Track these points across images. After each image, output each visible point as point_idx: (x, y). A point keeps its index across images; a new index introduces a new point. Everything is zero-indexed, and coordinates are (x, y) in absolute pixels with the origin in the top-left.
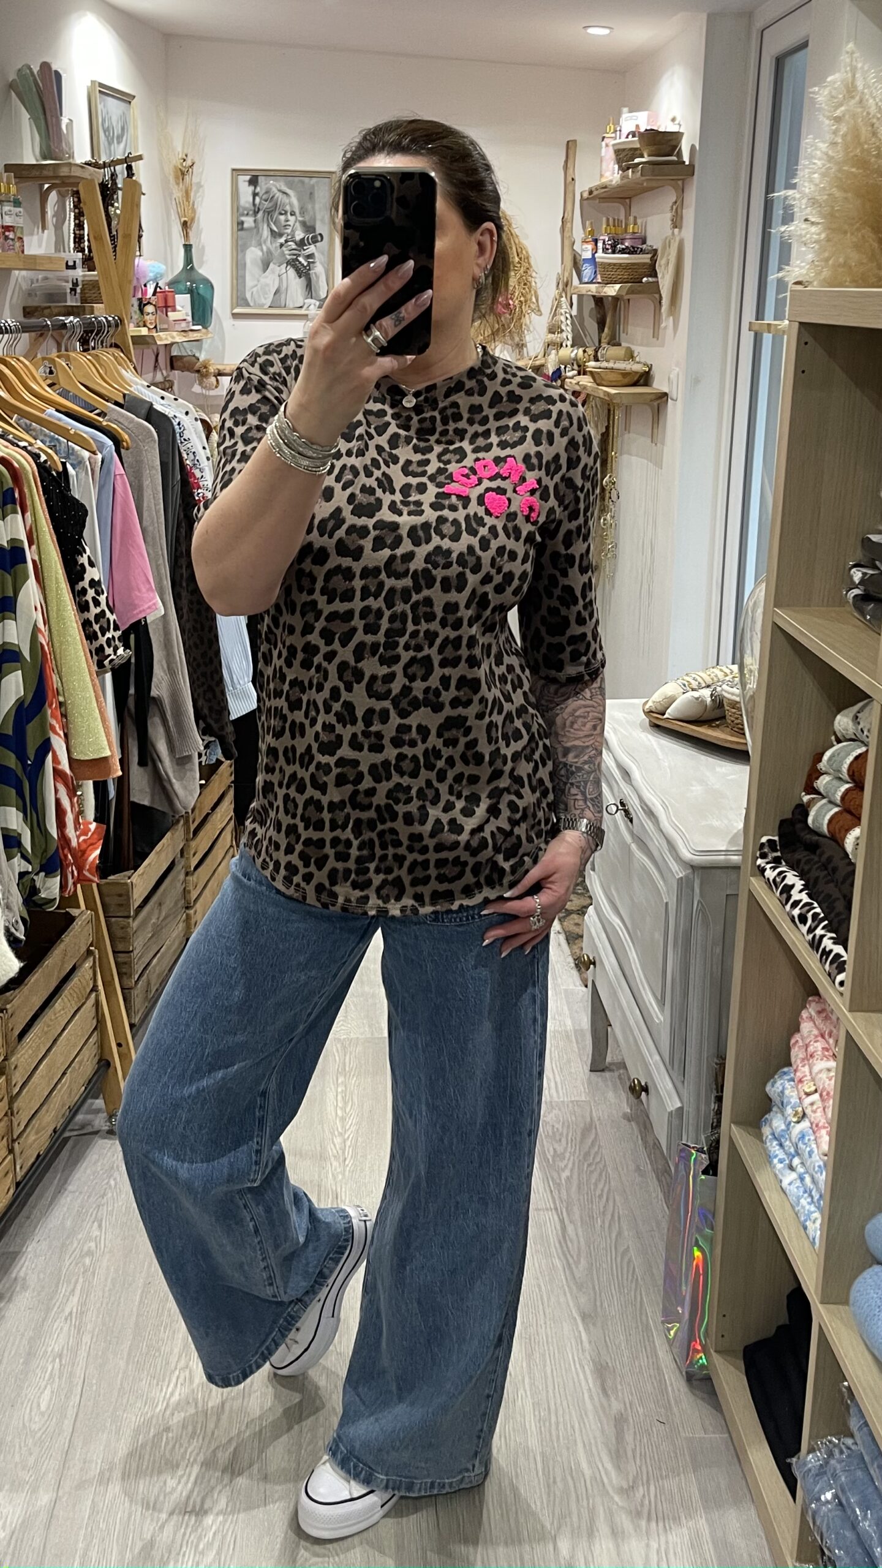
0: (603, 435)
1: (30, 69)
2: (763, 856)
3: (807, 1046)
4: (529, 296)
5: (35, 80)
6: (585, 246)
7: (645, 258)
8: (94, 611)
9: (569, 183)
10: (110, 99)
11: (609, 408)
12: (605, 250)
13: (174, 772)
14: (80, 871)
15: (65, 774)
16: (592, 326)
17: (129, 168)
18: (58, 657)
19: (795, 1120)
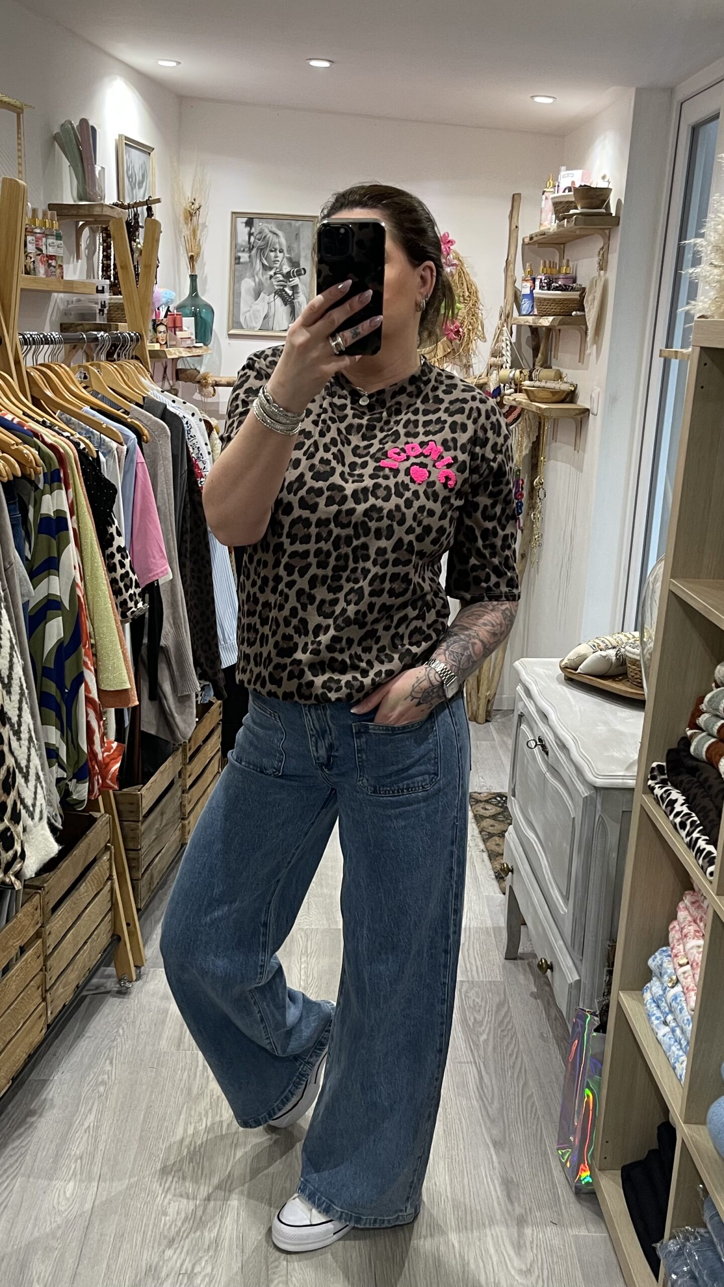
0: (534, 443)
1: (71, 124)
2: (653, 778)
3: (682, 929)
4: (476, 326)
5: (75, 133)
6: (525, 284)
7: (575, 295)
8: (120, 571)
9: (513, 230)
10: (133, 151)
11: (540, 420)
12: (541, 287)
13: (176, 708)
14: (104, 779)
15: (95, 701)
16: (528, 352)
17: (149, 210)
18: (91, 607)
19: (670, 985)
